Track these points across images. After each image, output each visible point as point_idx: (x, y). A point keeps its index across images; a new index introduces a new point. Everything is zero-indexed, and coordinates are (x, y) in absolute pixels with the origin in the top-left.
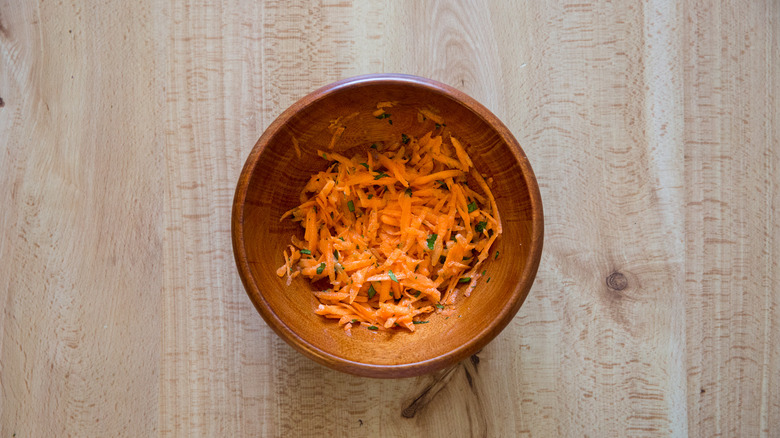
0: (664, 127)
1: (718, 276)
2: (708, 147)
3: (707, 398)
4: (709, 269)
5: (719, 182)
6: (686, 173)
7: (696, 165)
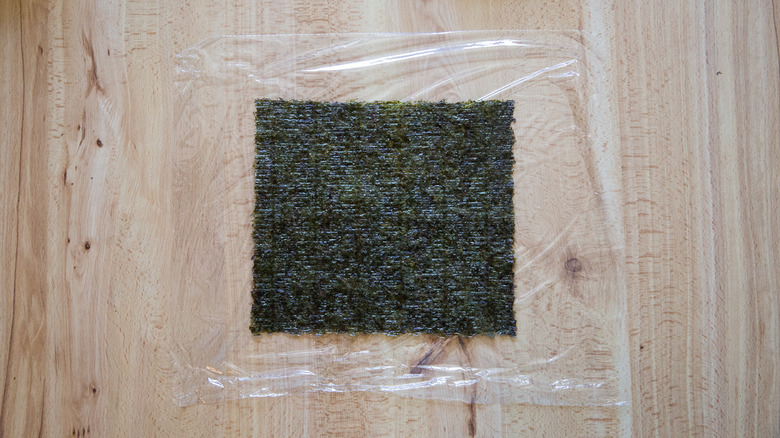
0: (605, 145)
1: (651, 259)
2: (639, 159)
3: (645, 353)
4: (644, 253)
5: (648, 186)
6: (623, 180)
7: (631, 174)
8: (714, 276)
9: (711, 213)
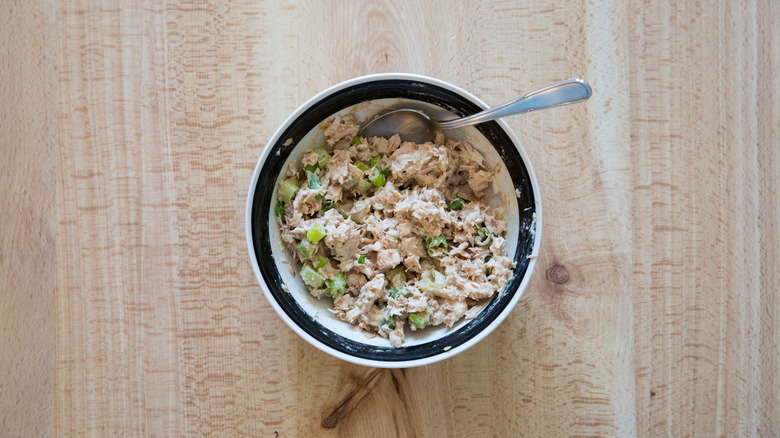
0: (608, 104)
1: (668, 268)
2: (656, 125)
3: (657, 401)
4: (659, 260)
5: (668, 164)
6: (632, 154)
7: (643, 145)
8: (758, 295)
9: (757, 204)
